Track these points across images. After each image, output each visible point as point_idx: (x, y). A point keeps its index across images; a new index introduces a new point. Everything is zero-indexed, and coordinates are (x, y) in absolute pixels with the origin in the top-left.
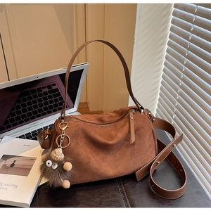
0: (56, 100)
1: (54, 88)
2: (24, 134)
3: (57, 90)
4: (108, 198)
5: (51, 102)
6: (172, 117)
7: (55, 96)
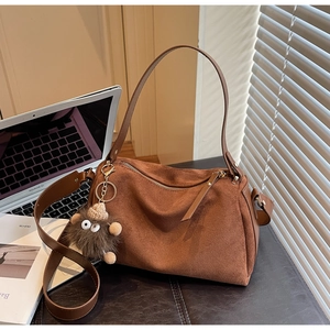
0: (72, 147)
1: (68, 126)
2: (21, 205)
3: (73, 129)
4: (155, 310)
5: (64, 150)
6: (262, 179)
7: (70, 139)
